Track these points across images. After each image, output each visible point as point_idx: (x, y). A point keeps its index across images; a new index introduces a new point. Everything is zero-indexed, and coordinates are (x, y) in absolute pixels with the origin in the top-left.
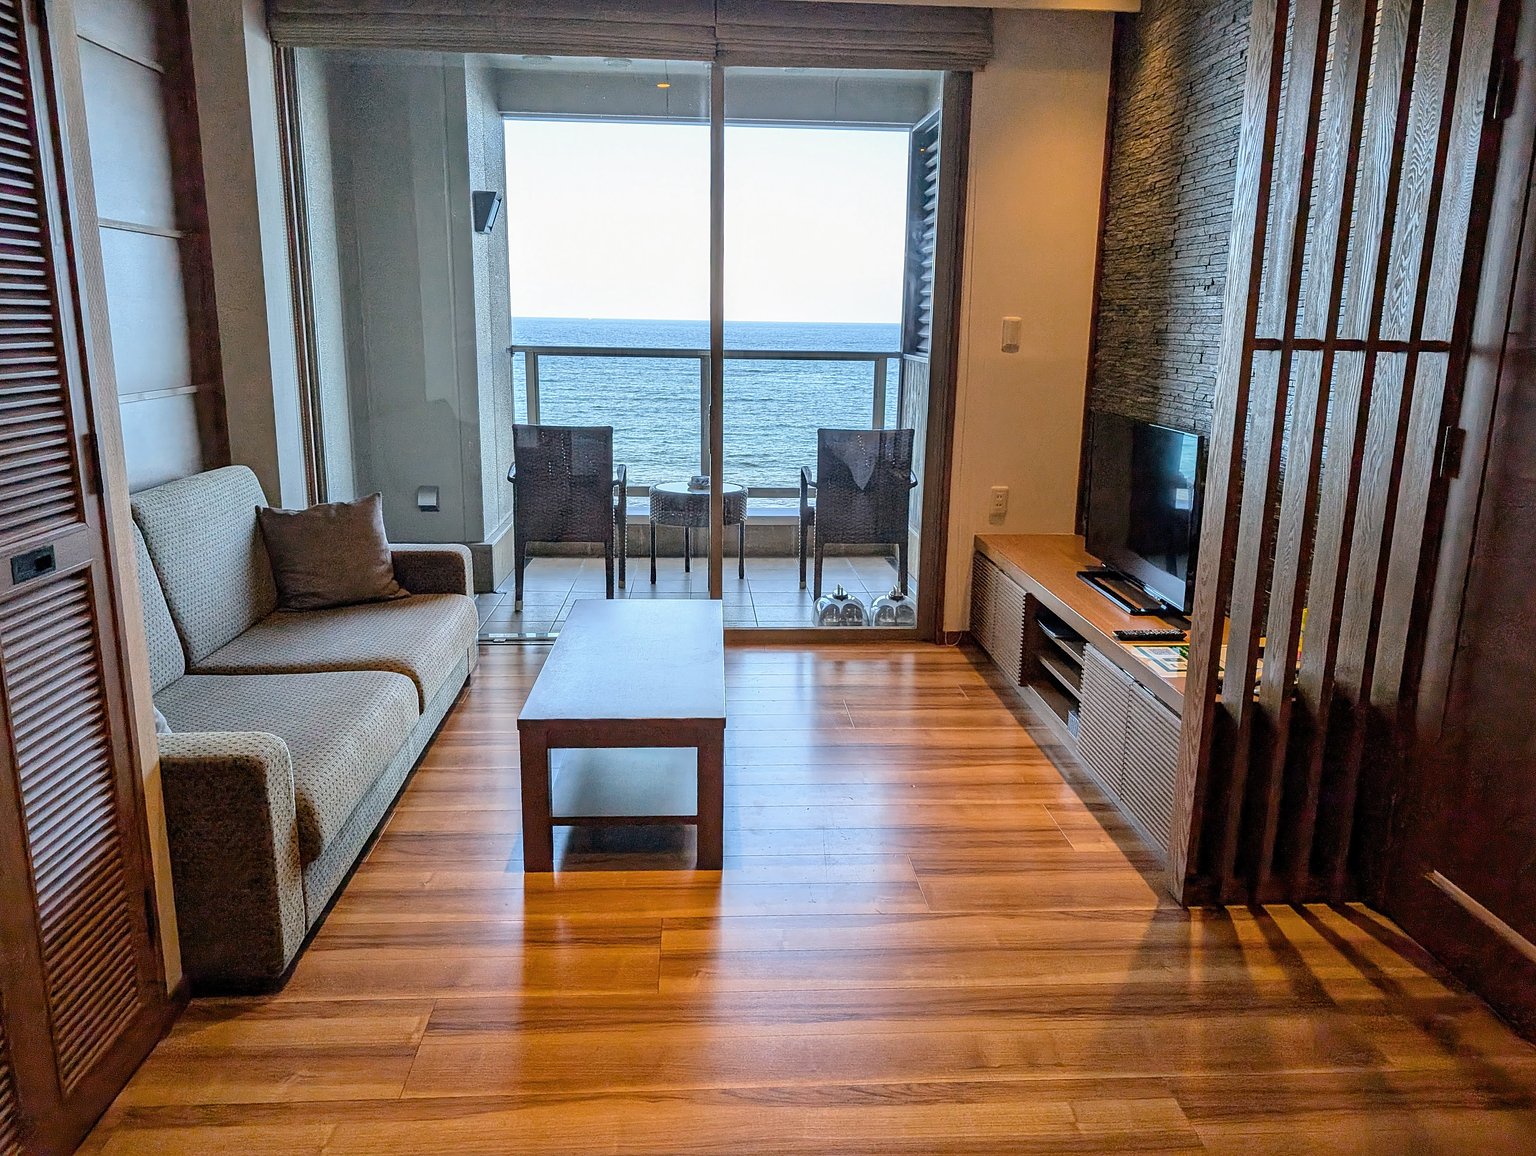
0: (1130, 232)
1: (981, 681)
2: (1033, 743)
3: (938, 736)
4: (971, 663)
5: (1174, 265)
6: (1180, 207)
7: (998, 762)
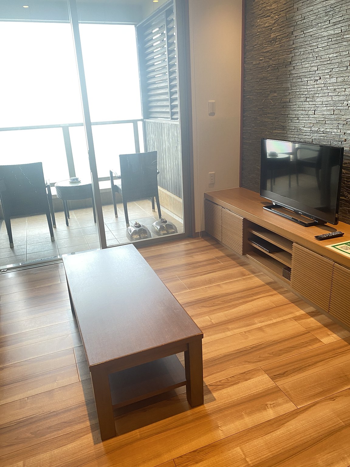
0: (261, 60)
1: (221, 254)
2: (263, 283)
3: (225, 287)
4: (212, 245)
5: (293, 72)
6: (294, 46)
7: (259, 297)
